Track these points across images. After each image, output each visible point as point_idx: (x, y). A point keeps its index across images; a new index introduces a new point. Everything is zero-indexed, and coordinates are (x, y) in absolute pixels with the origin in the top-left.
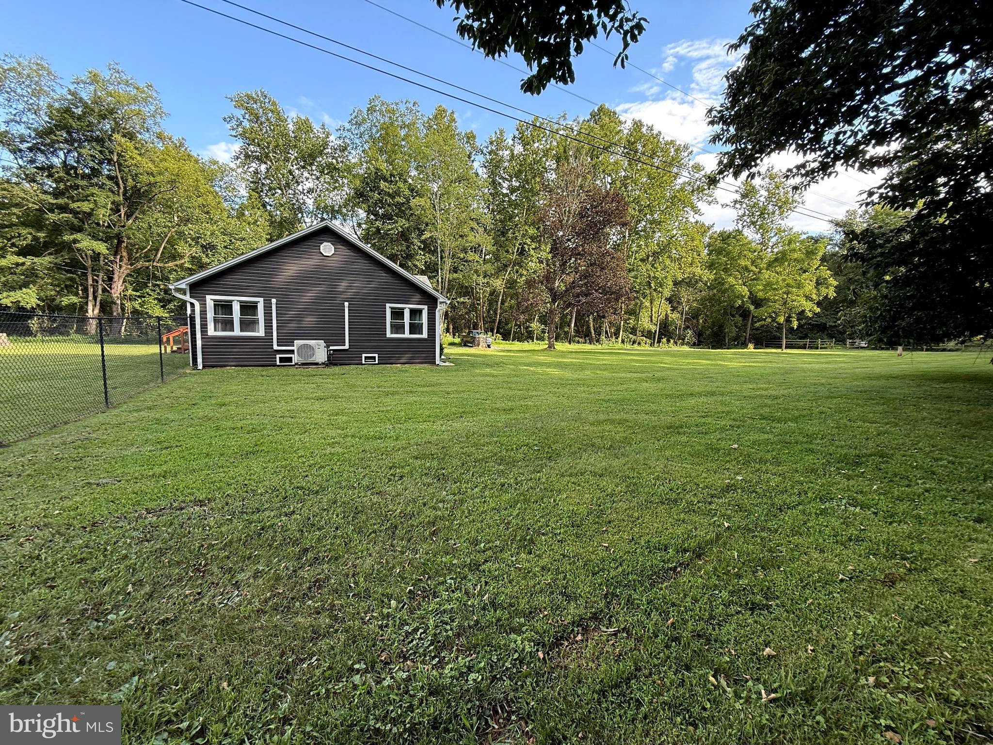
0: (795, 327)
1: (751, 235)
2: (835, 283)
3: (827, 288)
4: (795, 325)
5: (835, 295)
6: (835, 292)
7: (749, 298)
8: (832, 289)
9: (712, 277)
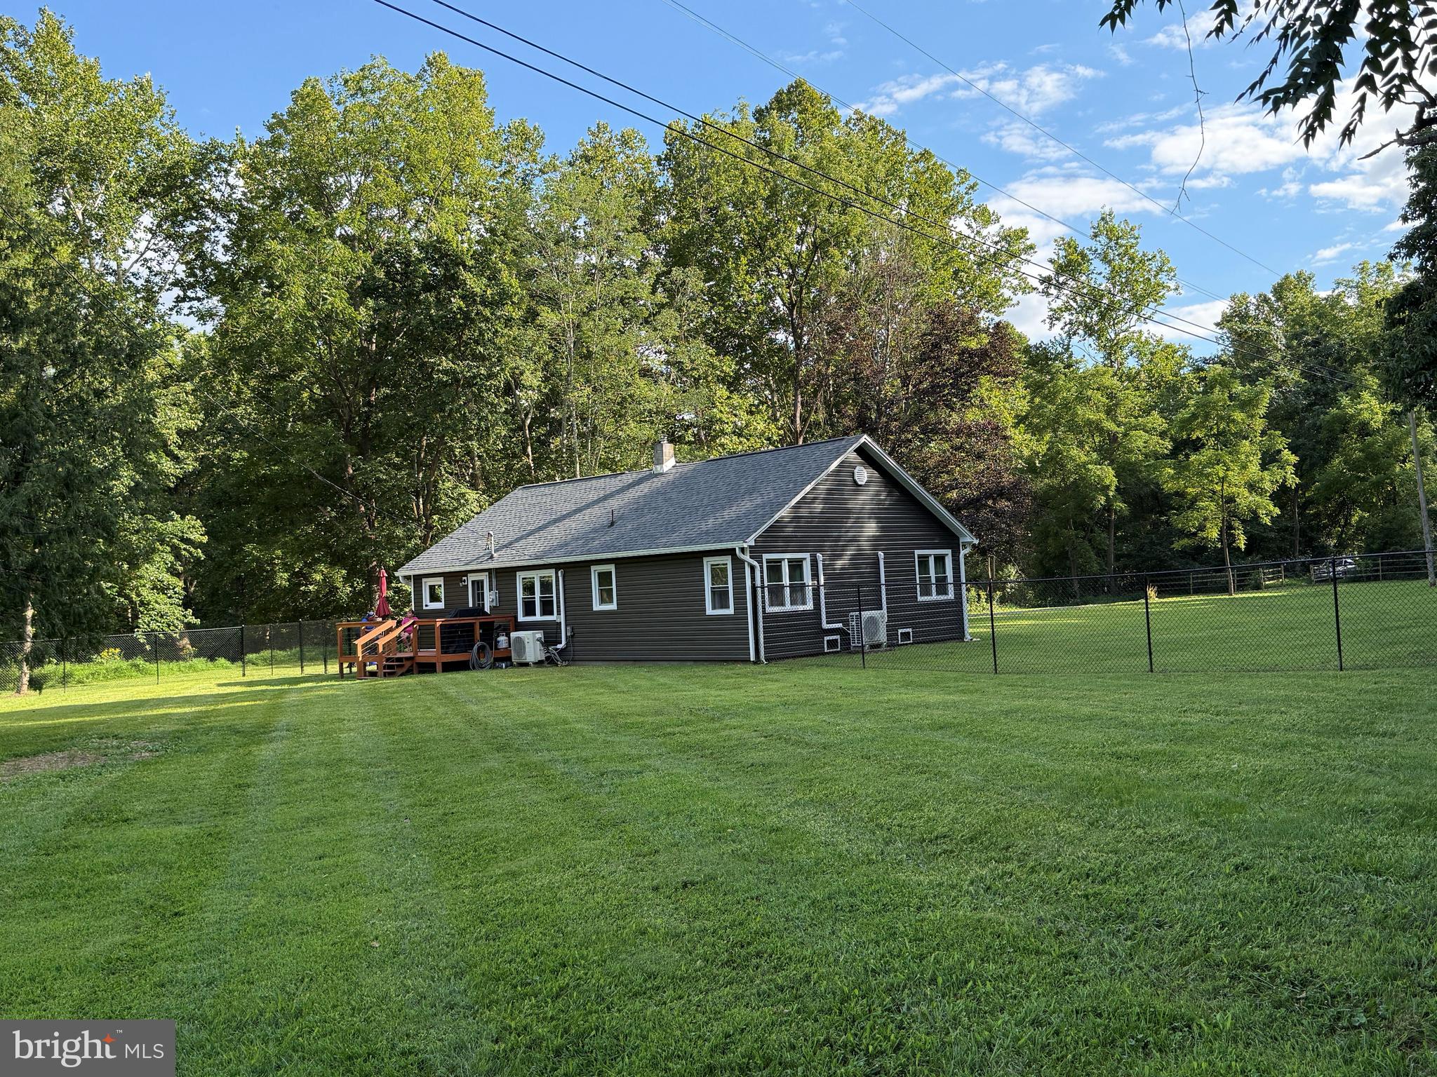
0: (1243, 547)
1: (1087, 354)
2: (1294, 459)
3: (1282, 468)
4: (1242, 542)
5: (1298, 480)
6: (1296, 474)
7: (1118, 489)
8: (1290, 469)
9: (1043, 449)
